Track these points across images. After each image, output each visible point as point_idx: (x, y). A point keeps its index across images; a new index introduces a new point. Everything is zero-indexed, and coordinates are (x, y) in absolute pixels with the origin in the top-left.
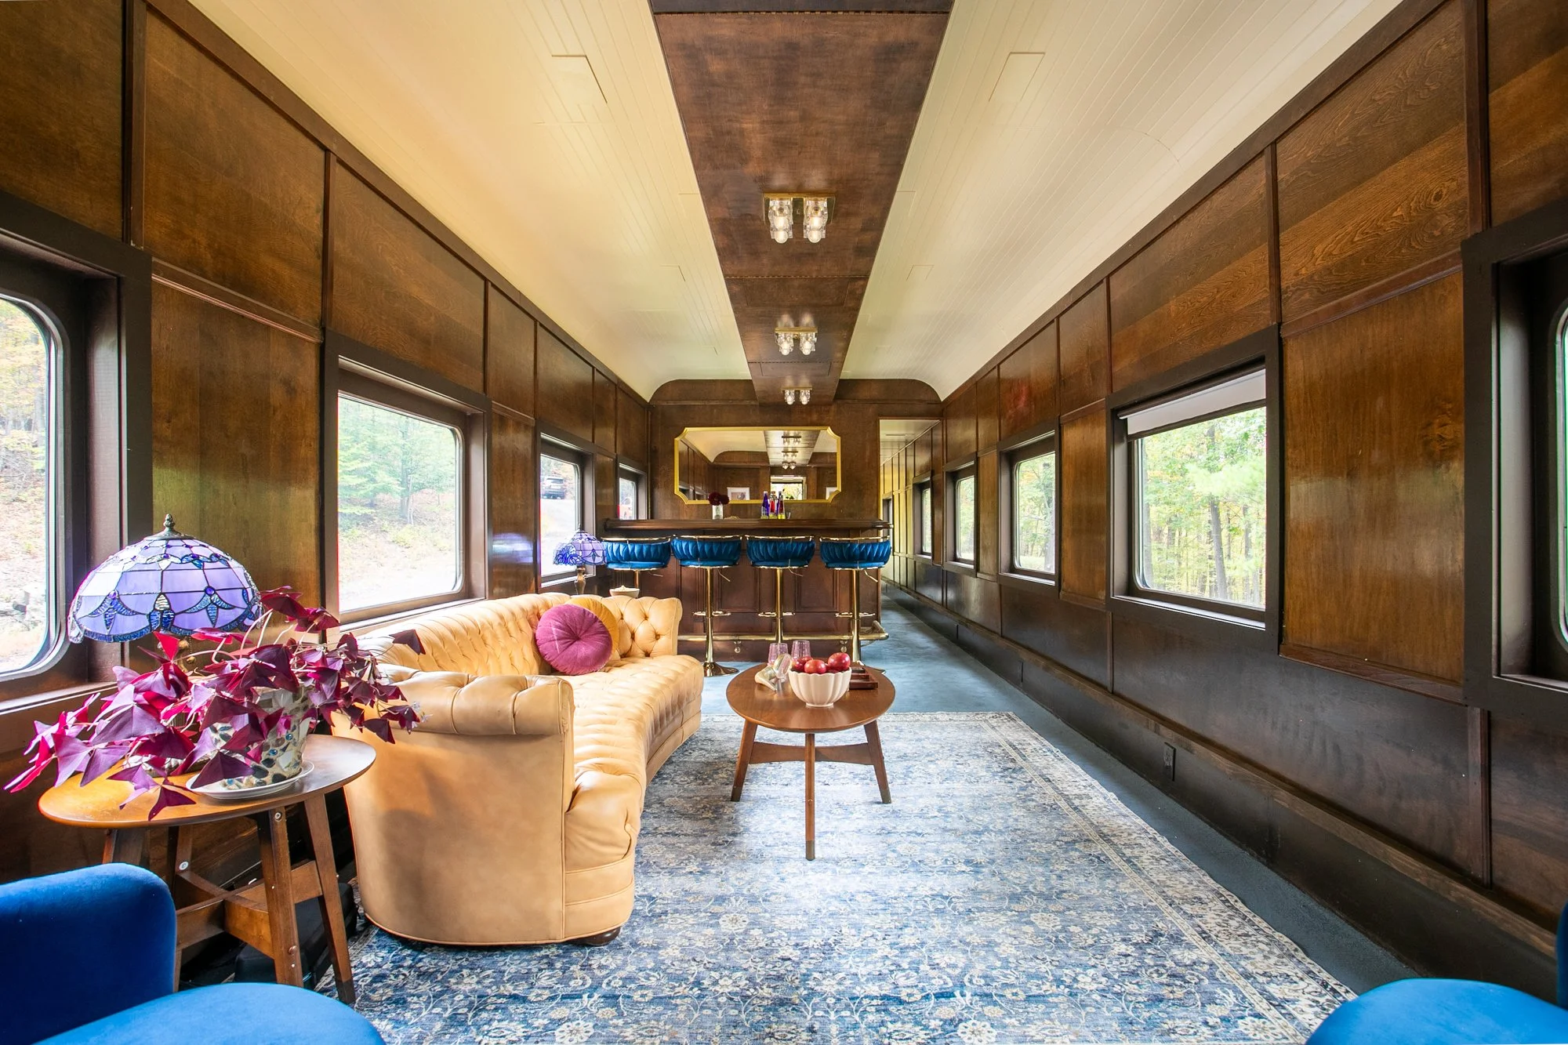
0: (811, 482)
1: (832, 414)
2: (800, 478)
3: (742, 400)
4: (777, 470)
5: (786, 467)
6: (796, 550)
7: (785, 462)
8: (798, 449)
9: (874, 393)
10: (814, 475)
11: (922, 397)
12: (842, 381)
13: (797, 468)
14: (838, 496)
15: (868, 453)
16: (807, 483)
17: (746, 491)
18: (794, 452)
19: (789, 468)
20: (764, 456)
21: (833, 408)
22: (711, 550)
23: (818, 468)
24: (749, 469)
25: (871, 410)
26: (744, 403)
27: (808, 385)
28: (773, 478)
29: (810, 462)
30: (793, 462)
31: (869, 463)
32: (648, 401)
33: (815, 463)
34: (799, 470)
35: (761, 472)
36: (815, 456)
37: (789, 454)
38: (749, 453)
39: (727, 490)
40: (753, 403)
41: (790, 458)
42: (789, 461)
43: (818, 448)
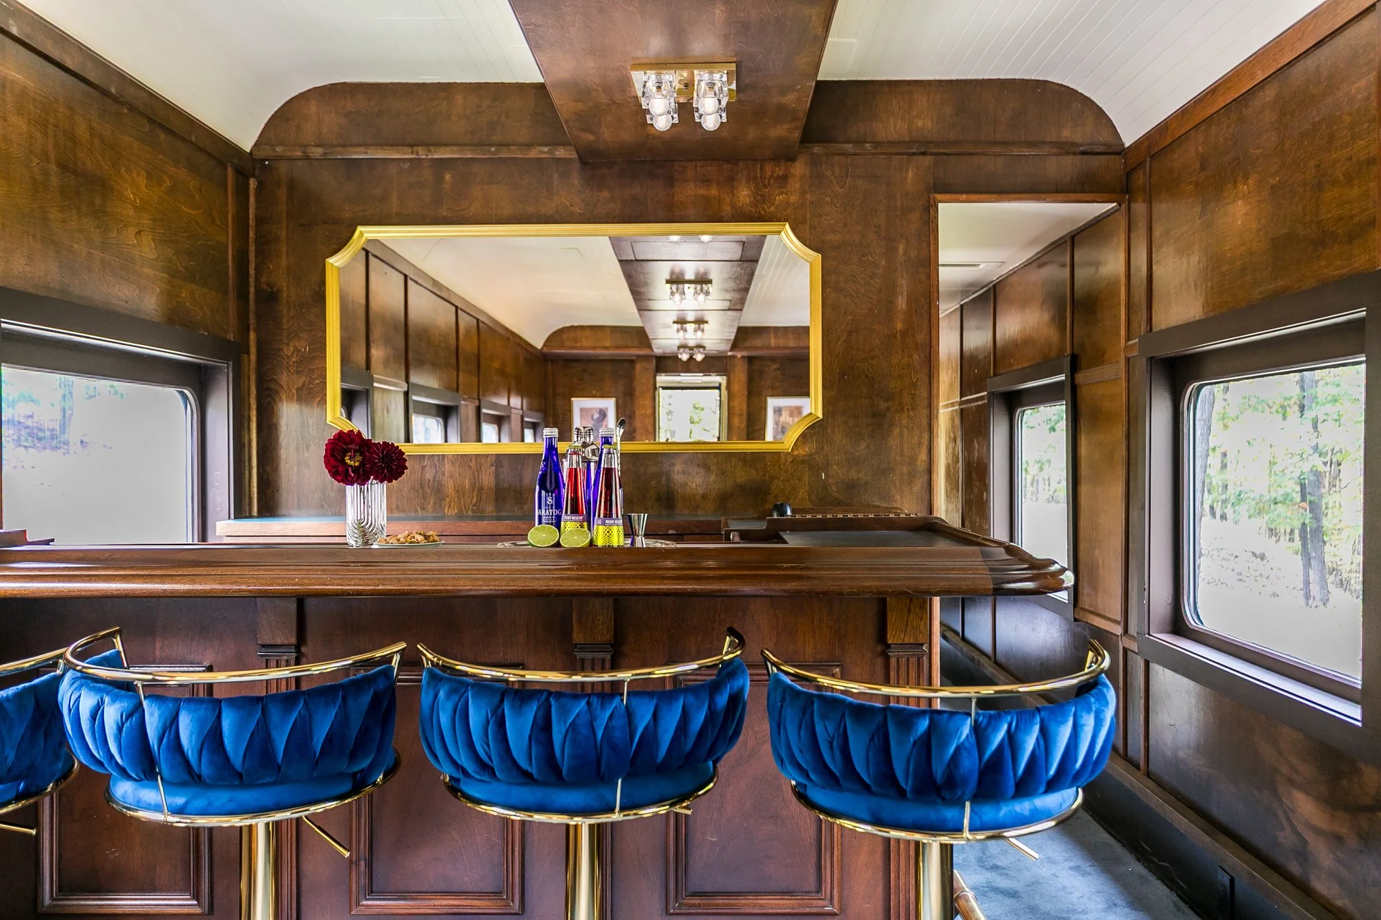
0: (736, 387)
1: (795, 185)
2: (716, 379)
3: (529, 145)
4: (666, 363)
5: (685, 357)
6: (650, 736)
7: (683, 346)
8: (708, 316)
9: (925, 121)
10: (741, 374)
11: (1066, 134)
12: (824, 89)
13: (708, 358)
14: (815, 431)
15: (901, 303)
16: (728, 387)
17: (609, 404)
18: (700, 322)
19: (691, 358)
20: (640, 336)
21: (799, 169)
22: (213, 738)
23: (750, 360)
24: (613, 361)
25: (912, 175)
26: (533, 153)
27: (719, 53)
28: (662, 379)
29: (735, 345)
30: (700, 346)
31: (904, 334)
32: (247, 148)
33: (745, 349)
34: (713, 363)
35: (638, 366)
36: (744, 335)
37: (688, 326)
38: (614, 329)
39: (570, 404)
40: (561, 153)
41: (691, 335)
42: (692, 343)
43: (751, 317)
